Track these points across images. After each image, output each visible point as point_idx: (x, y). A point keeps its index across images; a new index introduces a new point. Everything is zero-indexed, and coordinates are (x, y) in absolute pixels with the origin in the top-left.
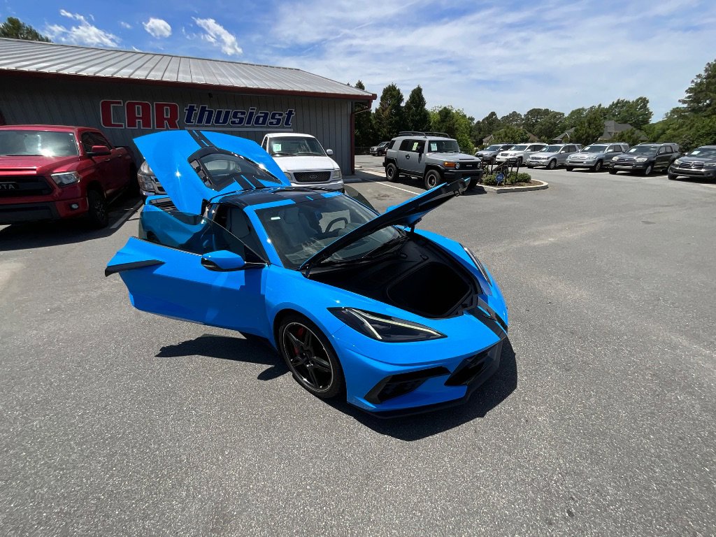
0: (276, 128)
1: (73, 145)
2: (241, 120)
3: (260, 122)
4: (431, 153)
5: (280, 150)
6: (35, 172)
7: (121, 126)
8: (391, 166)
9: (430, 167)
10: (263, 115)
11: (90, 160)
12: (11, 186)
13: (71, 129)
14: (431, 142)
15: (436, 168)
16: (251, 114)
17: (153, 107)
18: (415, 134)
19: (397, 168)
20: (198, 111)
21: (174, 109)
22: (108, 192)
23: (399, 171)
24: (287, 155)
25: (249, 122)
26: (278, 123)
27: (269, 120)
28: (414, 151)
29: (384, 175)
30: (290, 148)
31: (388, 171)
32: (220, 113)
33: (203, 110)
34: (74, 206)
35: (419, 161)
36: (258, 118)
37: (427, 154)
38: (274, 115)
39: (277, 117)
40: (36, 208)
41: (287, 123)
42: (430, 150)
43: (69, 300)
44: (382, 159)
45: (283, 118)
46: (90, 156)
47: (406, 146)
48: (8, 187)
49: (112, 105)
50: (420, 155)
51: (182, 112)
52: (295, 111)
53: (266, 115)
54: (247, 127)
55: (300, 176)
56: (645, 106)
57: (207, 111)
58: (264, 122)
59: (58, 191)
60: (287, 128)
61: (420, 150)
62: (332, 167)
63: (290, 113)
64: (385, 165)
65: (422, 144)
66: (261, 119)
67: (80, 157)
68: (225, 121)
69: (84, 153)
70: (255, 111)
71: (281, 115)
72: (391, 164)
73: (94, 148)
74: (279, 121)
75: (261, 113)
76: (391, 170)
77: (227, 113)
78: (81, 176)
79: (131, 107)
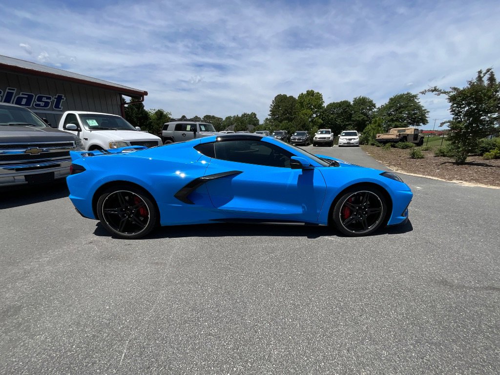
3: (23, 103)
14: (200, 125)
16: (11, 94)
25: (7, 102)
26: (46, 106)
28: (188, 131)
36: (20, 99)
37: (200, 133)
38: (40, 97)
41: (57, 107)
42: (201, 130)
52: (65, 96)
53: (31, 96)
56: (255, 117)
58: (28, 104)
63: (60, 97)
66: (25, 100)
70: (14, 92)
71: (48, 98)
72: (168, 140)
74: (47, 103)
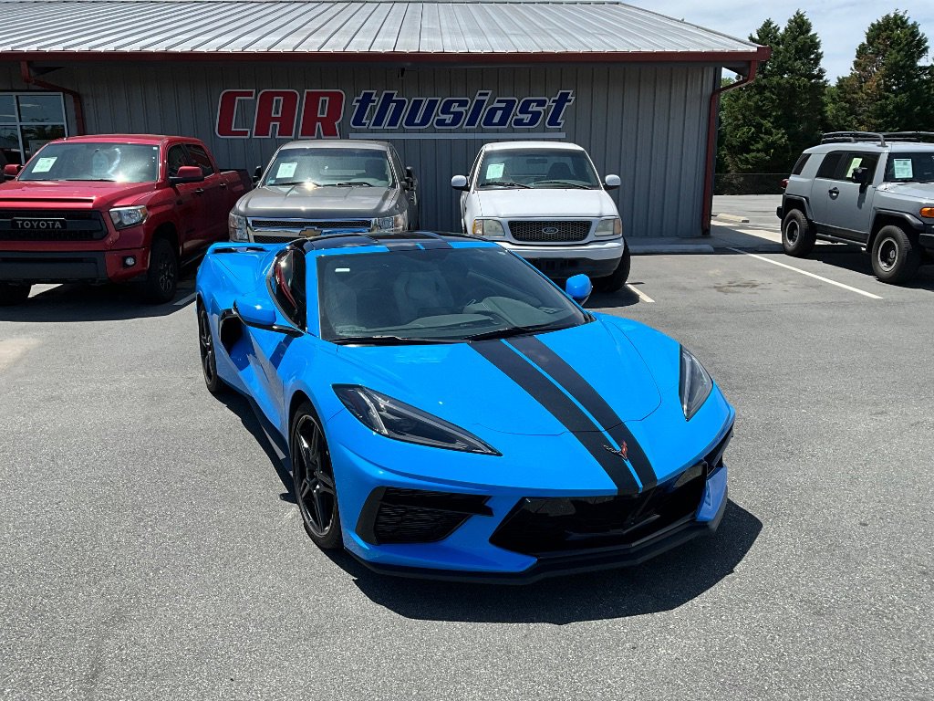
0: (529, 131)
1: (154, 165)
2: (458, 116)
3: (496, 120)
4: (889, 185)
5: (501, 176)
6: (90, 205)
7: (245, 133)
8: (793, 217)
9: (884, 218)
10: (503, 105)
11: (171, 189)
12: (58, 225)
13: (157, 139)
14: (892, 156)
15: (900, 221)
16: (480, 104)
17: (302, 98)
18: (858, 138)
19: (809, 221)
20: (377, 101)
21: (336, 99)
22: (187, 245)
23: (813, 230)
24: (511, 186)
25: (472, 122)
26: (533, 122)
27: (516, 113)
28: (849, 179)
29: (777, 238)
30: (526, 172)
31: (788, 230)
32: (417, 104)
33: (388, 99)
34: (130, 261)
35: (860, 206)
36: (493, 112)
37: (883, 186)
38: (527, 104)
39: (533, 108)
40: (80, 260)
41: (553, 121)
42: (889, 177)
43: (75, 389)
44: (776, 201)
45: (546, 112)
46: (172, 183)
47: (833, 167)
48: (54, 225)
49: (237, 98)
50: (863, 190)
51: (351, 104)
52: (576, 94)
53: (510, 104)
54: (467, 131)
55: (523, 229)
57: (394, 101)
58: (503, 121)
59: (114, 236)
60: (555, 131)
61: (864, 178)
62: (596, 212)
63: (564, 98)
64: (781, 213)
65: (870, 160)
66: (499, 113)
67: (158, 185)
68: (425, 121)
69: (165, 178)
70: (487, 98)
71: (541, 103)
72: (796, 211)
73: (182, 171)
74: (536, 115)
75: (499, 101)
76: (793, 227)
77: (432, 104)
78: (151, 214)
79: (266, 100)
